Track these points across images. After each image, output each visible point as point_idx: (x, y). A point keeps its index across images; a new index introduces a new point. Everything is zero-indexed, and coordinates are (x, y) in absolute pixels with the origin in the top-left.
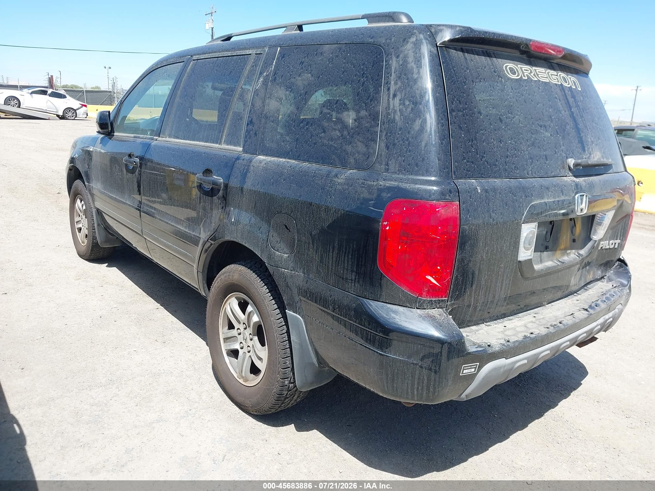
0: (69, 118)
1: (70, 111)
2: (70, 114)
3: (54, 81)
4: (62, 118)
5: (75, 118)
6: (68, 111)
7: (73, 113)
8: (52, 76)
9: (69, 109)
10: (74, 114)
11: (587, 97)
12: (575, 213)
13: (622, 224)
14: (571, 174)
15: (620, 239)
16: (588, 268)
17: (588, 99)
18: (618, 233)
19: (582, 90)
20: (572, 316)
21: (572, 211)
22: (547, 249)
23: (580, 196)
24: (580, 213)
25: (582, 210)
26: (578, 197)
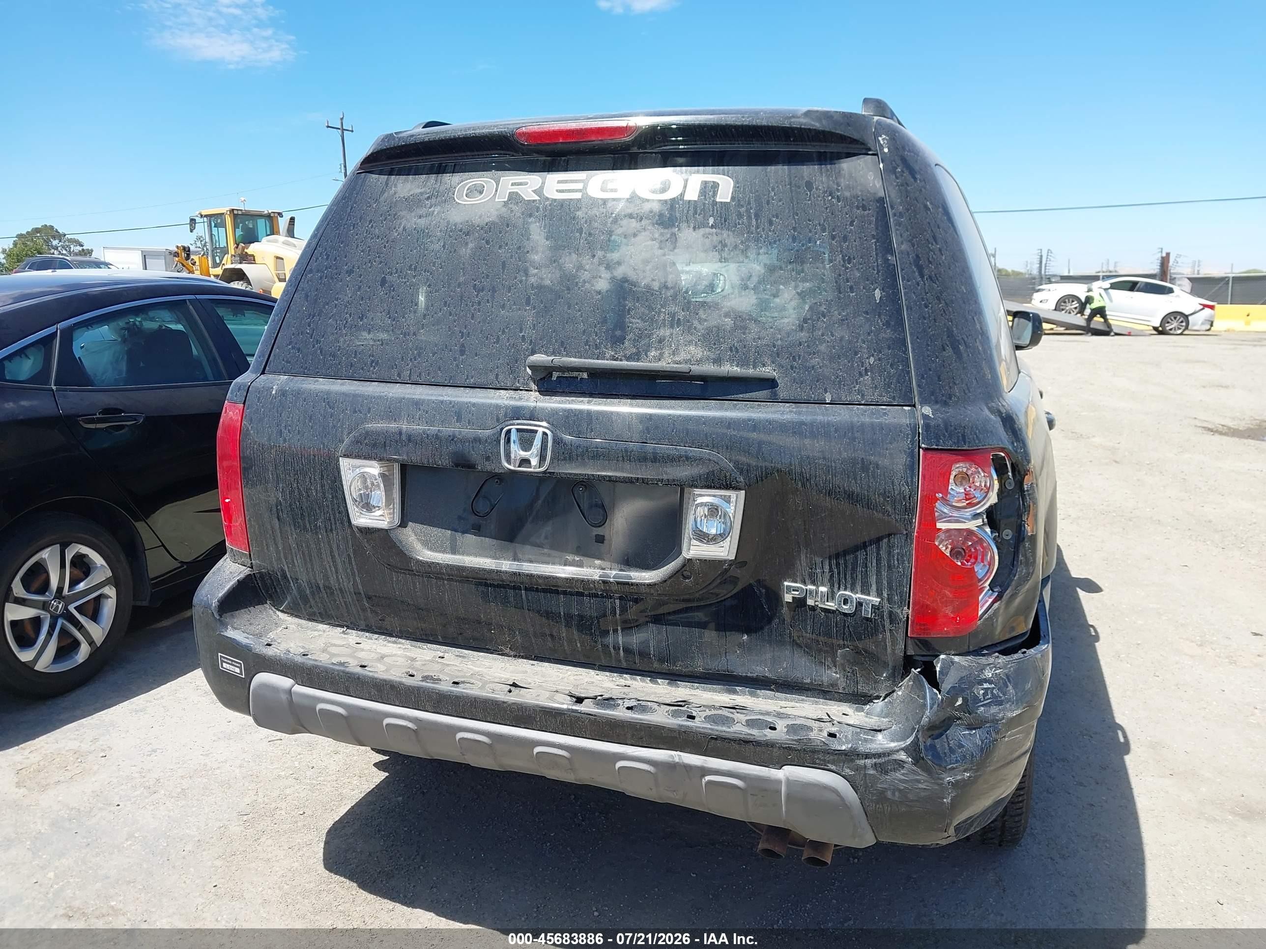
0: (1171, 332)
1: (1175, 318)
2: (1175, 324)
3: (1171, 263)
4: (1160, 331)
5: (1184, 330)
6: (1172, 318)
7: (1182, 322)
8: (1168, 254)
9: (1175, 315)
10: (1184, 324)
11: (757, 216)
12: (500, 463)
13: (878, 554)
14: (533, 386)
15: (879, 594)
16: (745, 637)
17: (757, 220)
18: (865, 575)
19: (739, 200)
20: (513, 688)
21: (488, 459)
22: (477, 530)
23: (518, 430)
24: (519, 466)
25: (525, 462)
26: (509, 431)
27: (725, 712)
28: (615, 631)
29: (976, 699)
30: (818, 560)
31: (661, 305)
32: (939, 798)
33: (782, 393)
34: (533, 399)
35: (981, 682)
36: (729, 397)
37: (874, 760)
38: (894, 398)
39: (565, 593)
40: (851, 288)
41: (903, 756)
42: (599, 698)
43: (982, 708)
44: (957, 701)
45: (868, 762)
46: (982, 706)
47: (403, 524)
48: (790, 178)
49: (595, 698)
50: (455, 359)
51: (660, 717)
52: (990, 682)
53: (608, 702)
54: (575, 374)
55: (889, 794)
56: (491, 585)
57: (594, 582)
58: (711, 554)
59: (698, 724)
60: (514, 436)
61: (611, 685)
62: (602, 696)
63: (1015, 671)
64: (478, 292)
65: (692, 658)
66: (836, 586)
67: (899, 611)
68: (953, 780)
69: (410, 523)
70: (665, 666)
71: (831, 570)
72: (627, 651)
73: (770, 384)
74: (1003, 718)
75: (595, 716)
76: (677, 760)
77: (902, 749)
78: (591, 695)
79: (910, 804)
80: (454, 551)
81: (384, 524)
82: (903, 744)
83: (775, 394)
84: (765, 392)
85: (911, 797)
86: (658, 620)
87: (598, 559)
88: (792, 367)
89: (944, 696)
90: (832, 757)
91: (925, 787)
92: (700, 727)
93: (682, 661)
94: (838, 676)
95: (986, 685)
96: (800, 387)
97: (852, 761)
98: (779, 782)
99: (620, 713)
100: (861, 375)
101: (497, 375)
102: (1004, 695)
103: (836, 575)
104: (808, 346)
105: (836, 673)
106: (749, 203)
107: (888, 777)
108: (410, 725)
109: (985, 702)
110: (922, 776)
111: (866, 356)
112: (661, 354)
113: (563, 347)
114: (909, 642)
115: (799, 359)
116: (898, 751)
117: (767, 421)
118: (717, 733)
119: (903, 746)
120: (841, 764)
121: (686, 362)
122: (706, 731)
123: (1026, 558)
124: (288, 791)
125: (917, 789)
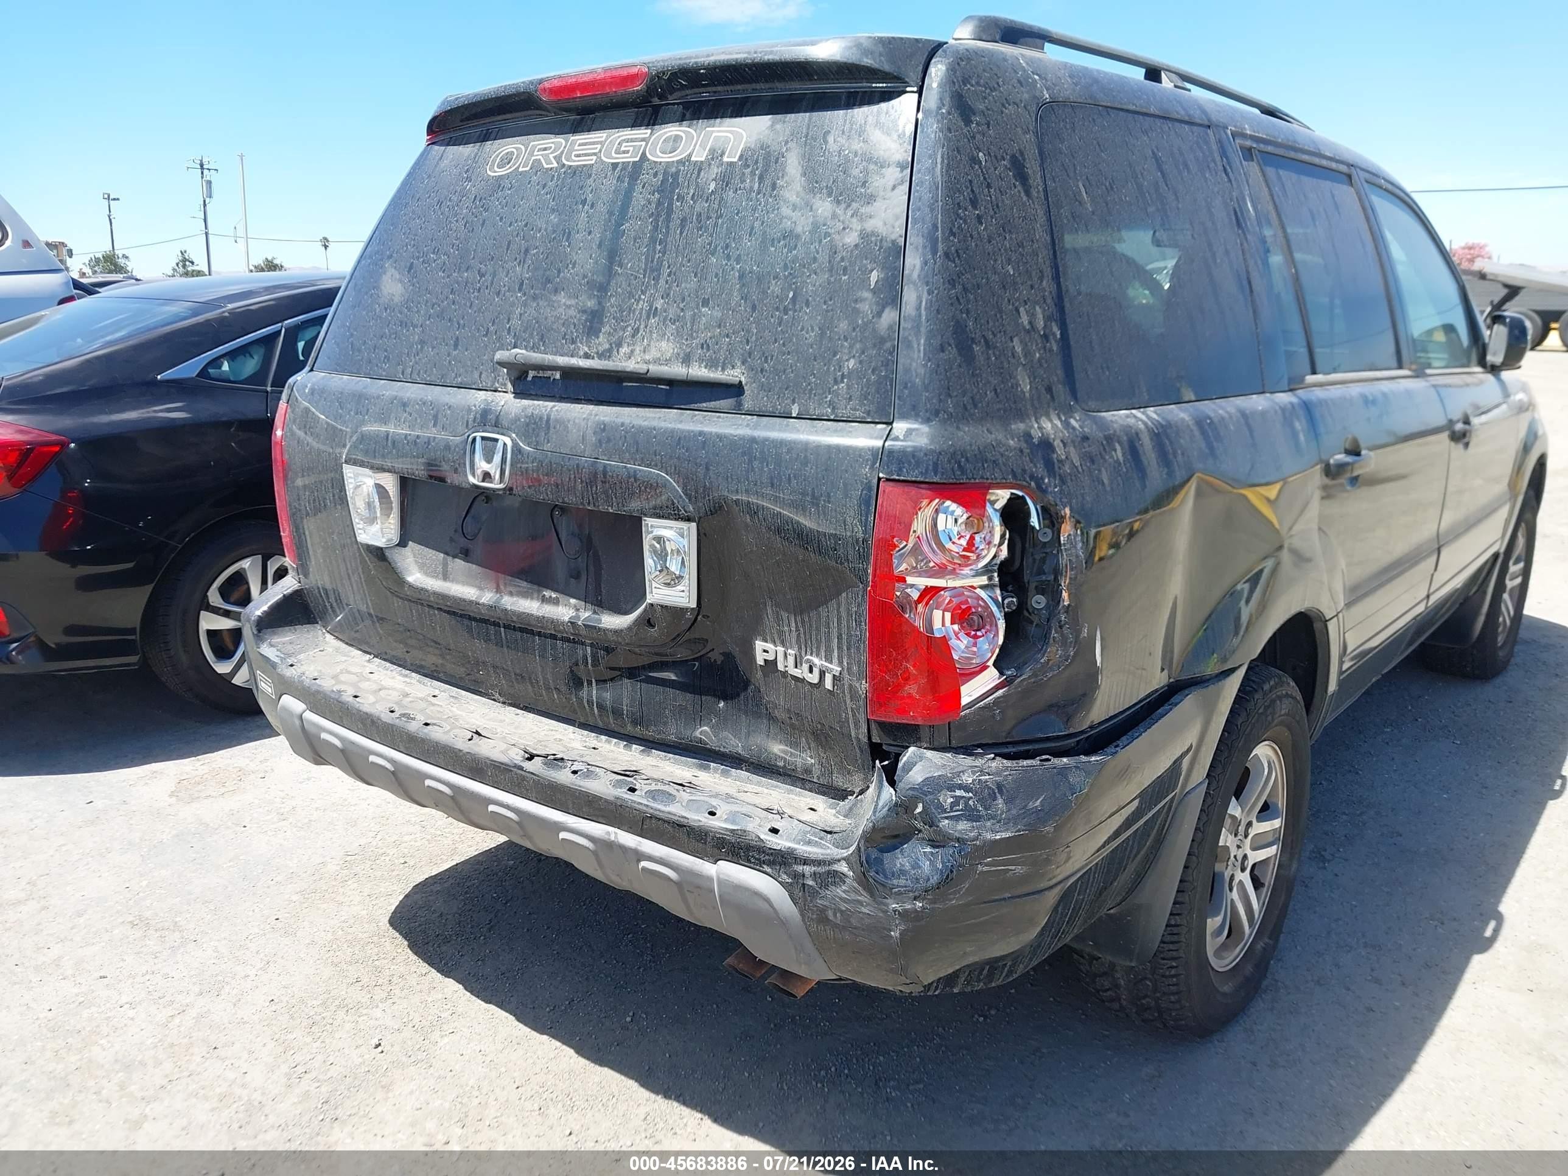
11: (761, 178)
12: (466, 476)
13: (838, 610)
14: (510, 387)
15: (840, 663)
16: (722, 704)
17: (760, 184)
18: (829, 640)
19: (746, 159)
20: (475, 736)
21: (456, 471)
22: (466, 554)
23: (483, 438)
24: (483, 481)
25: (487, 476)
26: (474, 439)
27: (672, 789)
28: (590, 683)
29: (940, 807)
30: (785, 615)
31: (642, 291)
32: (885, 929)
33: (748, 403)
34: (507, 402)
35: (952, 788)
36: (692, 406)
37: (813, 869)
38: (868, 413)
39: (539, 634)
40: (845, 269)
41: (843, 868)
42: (552, 757)
43: (947, 821)
44: (916, 807)
45: (808, 869)
46: (946, 818)
47: (402, 543)
48: (808, 129)
49: (546, 757)
50: (449, 355)
51: (602, 786)
52: (966, 788)
53: (557, 761)
54: (548, 373)
55: (830, 914)
56: (475, 619)
57: (563, 623)
58: (674, 599)
59: (638, 799)
60: (478, 443)
61: (577, 745)
62: (554, 755)
63: (1014, 781)
64: (481, 277)
65: (665, 724)
66: (804, 649)
67: (858, 685)
68: (899, 909)
69: (410, 543)
70: (638, 731)
71: (797, 630)
72: (600, 707)
73: (735, 390)
74: (976, 839)
75: (538, 776)
76: (612, 838)
77: (844, 859)
78: (543, 753)
79: (854, 931)
80: (445, 577)
81: (380, 543)
82: (845, 853)
83: (739, 405)
84: (730, 400)
85: (854, 922)
86: (632, 673)
87: (574, 598)
88: (762, 371)
89: (900, 798)
90: (767, 857)
91: (868, 912)
92: (635, 802)
93: (655, 726)
94: (813, 761)
95: (958, 793)
96: (767, 396)
97: (790, 865)
98: (710, 879)
99: (563, 777)
100: (836, 382)
101: (481, 373)
102: (986, 809)
103: (802, 636)
104: (784, 344)
105: (811, 757)
106: (757, 162)
107: (829, 893)
108: (388, 766)
109: (952, 814)
110: (864, 897)
111: (845, 357)
112: (632, 351)
113: (543, 341)
114: (873, 726)
115: (772, 359)
116: (839, 861)
117: (718, 436)
118: (651, 811)
119: (845, 855)
120: (778, 868)
121: (657, 361)
122: (640, 807)
123: (1062, 635)
124: (406, 838)
125: (860, 913)
